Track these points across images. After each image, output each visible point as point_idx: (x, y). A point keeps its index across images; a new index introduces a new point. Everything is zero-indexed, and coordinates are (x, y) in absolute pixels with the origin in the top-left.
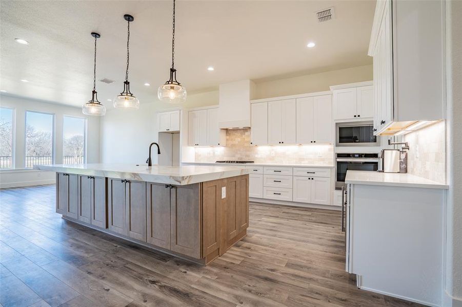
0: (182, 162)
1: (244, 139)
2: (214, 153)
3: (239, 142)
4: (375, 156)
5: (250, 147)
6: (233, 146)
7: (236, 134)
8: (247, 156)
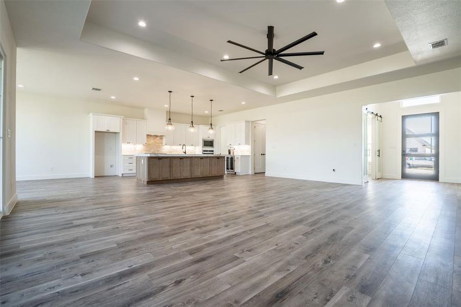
0: (123, 154)
1: (156, 141)
2: (135, 149)
4: (213, 151)
5: (159, 146)
6: (149, 144)
8: (158, 151)
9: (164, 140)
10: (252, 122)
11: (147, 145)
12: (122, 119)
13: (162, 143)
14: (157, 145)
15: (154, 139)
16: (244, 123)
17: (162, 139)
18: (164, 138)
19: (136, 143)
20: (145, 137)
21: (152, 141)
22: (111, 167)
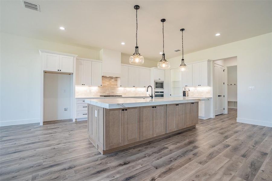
1: (111, 83)
2: (90, 91)
3: (108, 84)
4: (163, 92)
5: (114, 88)
6: (104, 86)
7: (106, 80)
8: (113, 92)
9: (119, 82)
10: (214, 61)
11: (102, 87)
12: (75, 58)
13: (117, 85)
14: (112, 86)
15: (110, 80)
16: (207, 62)
17: (117, 80)
18: (118, 79)
19: (91, 85)
20: (101, 78)
21: (107, 83)
22: (66, 110)
